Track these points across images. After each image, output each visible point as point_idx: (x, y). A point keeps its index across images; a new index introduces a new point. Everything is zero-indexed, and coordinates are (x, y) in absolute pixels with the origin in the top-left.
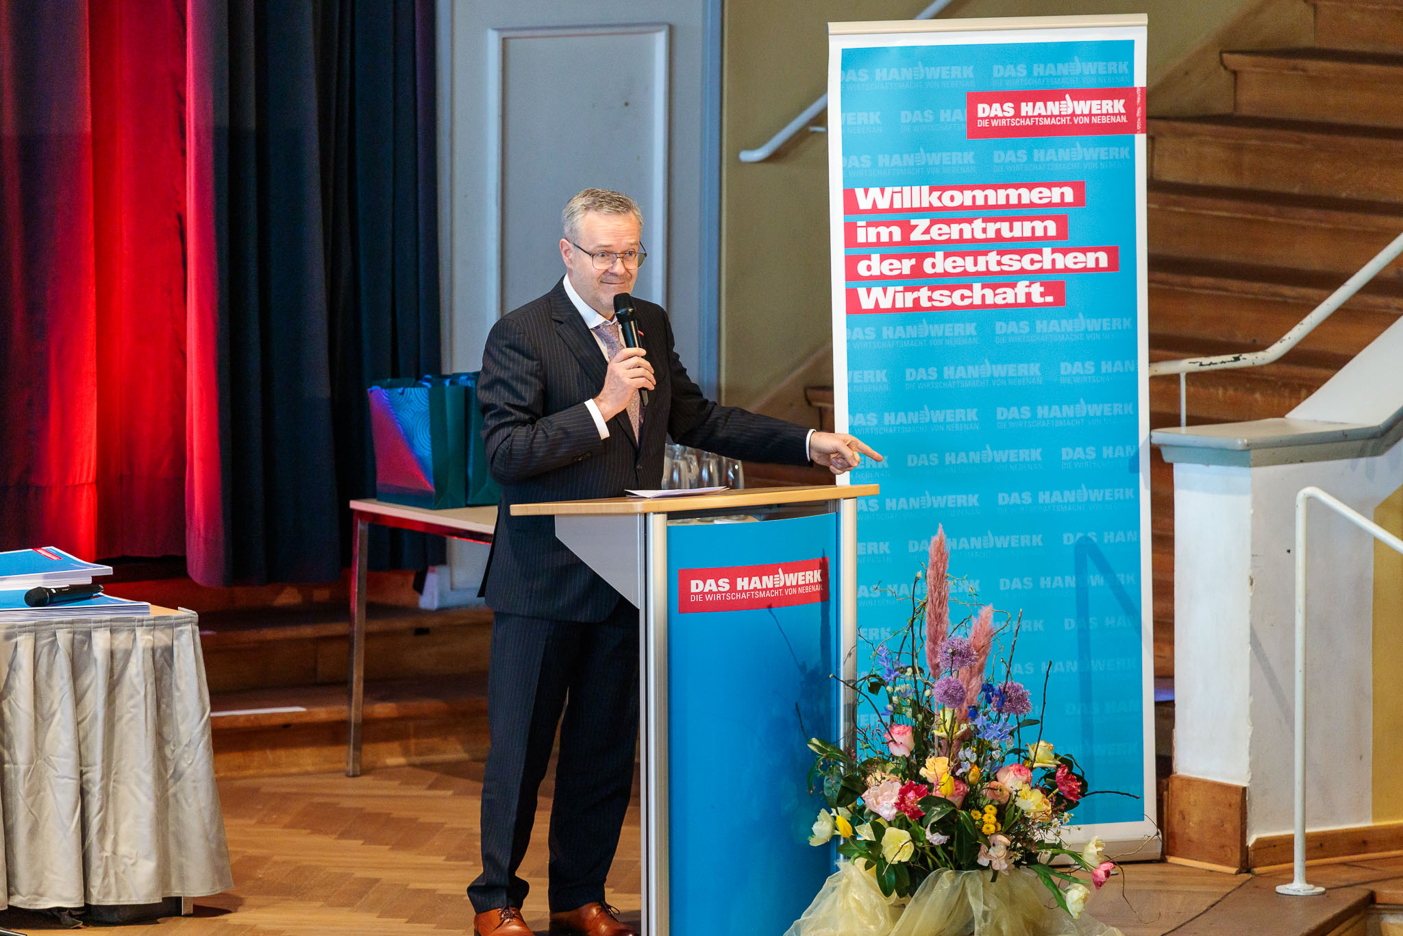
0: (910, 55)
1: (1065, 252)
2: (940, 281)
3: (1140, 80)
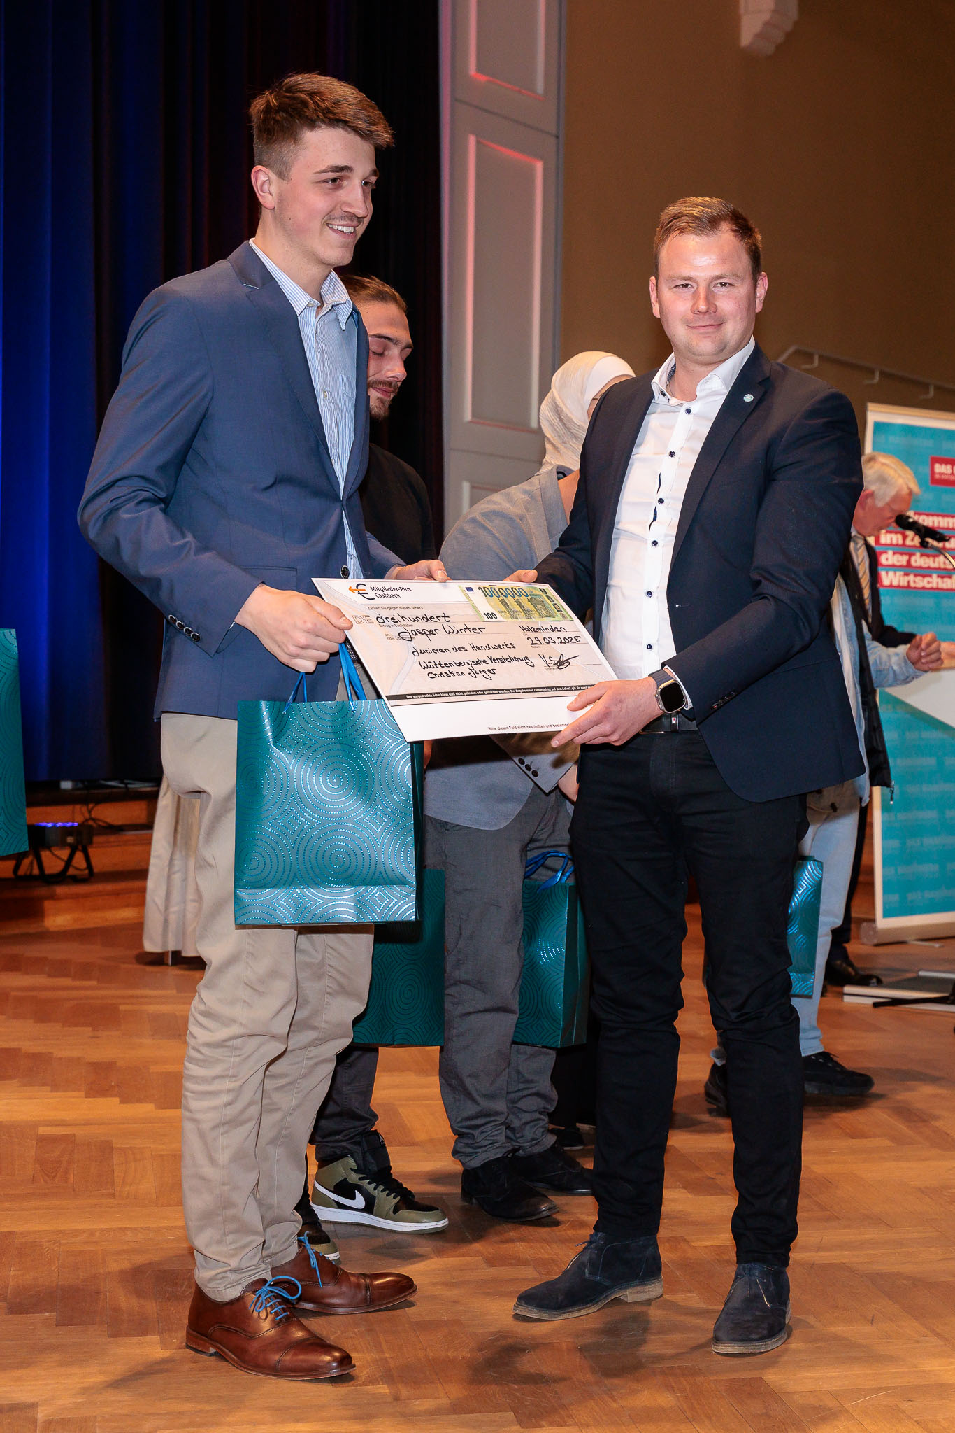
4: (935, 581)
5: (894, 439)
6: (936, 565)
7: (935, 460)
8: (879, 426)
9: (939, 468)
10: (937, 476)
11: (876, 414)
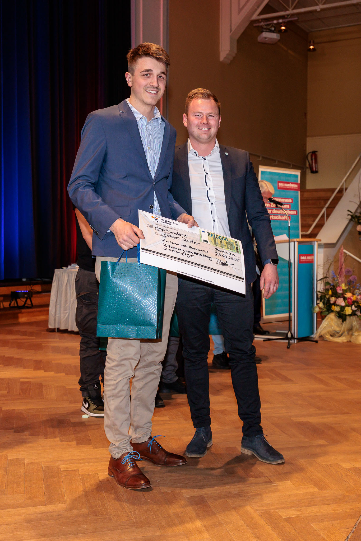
0: (270, 173)
1: (290, 211)
2: (275, 215)
3: (299, 182)
4: (279, 217)
5: (267, 176)
6: (280, 213)
7: (279, 182)
8: (263, 172)
9: (280, 184)
10: (280, 187)
11: (262, 169)
